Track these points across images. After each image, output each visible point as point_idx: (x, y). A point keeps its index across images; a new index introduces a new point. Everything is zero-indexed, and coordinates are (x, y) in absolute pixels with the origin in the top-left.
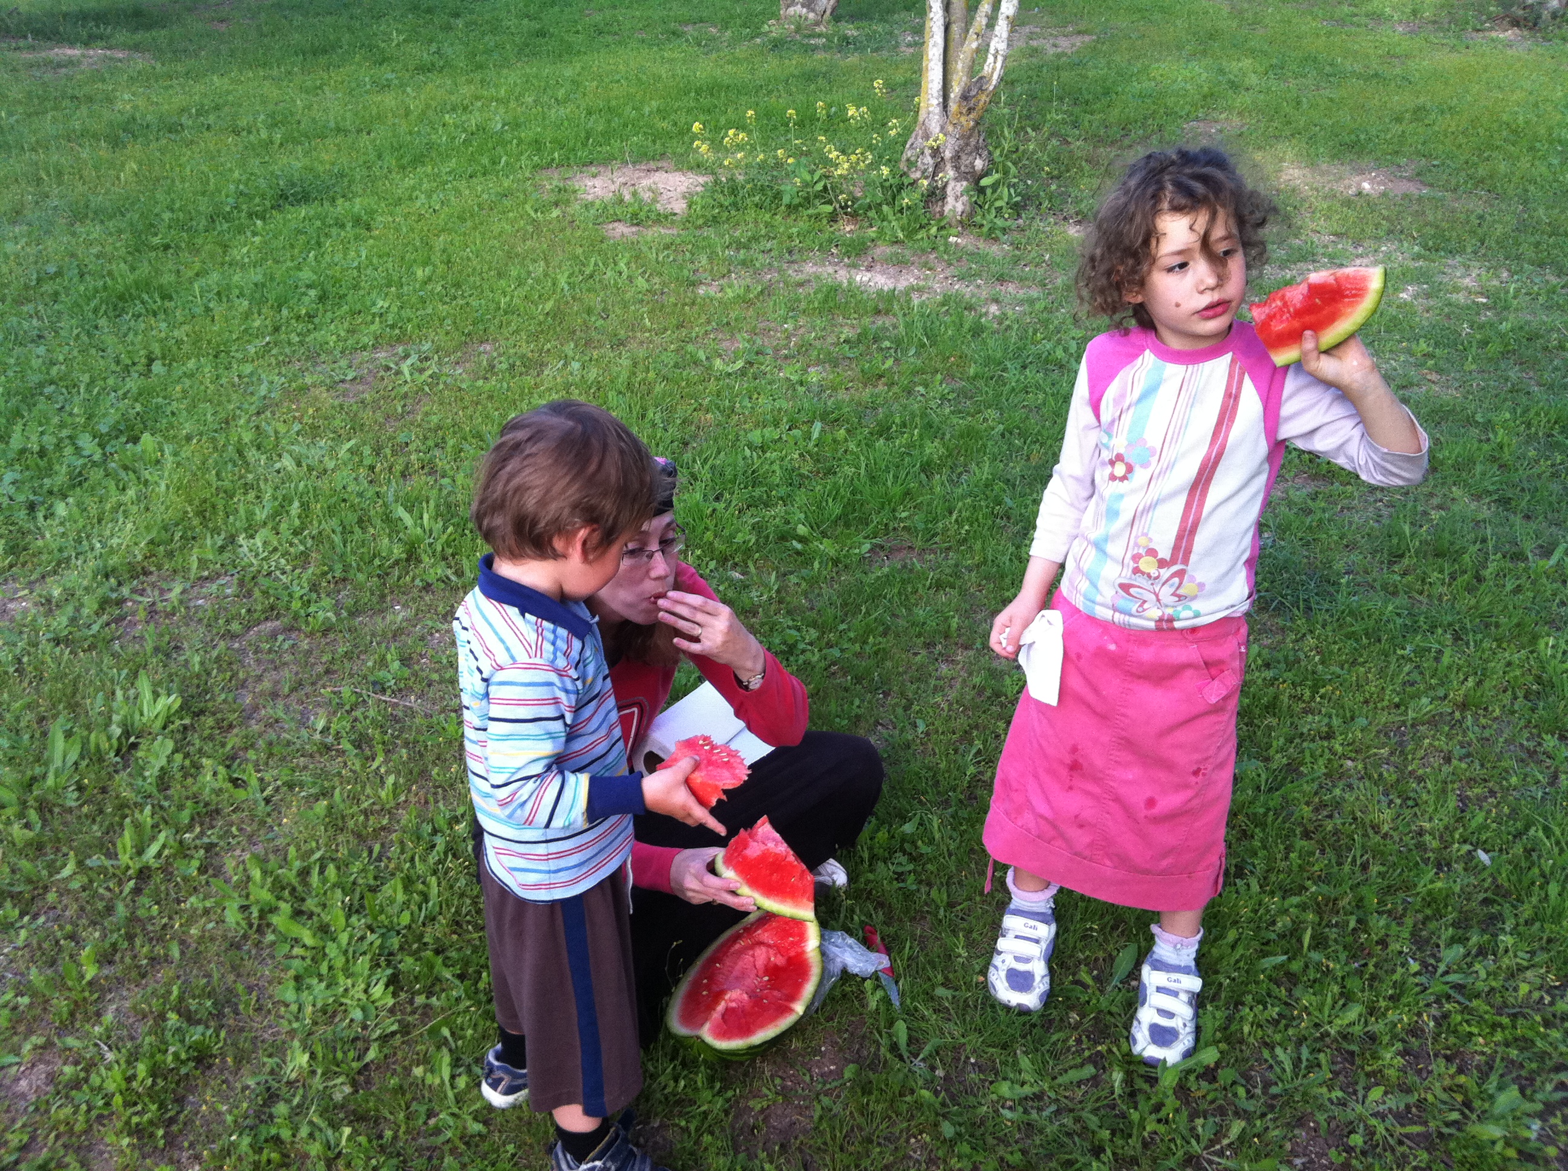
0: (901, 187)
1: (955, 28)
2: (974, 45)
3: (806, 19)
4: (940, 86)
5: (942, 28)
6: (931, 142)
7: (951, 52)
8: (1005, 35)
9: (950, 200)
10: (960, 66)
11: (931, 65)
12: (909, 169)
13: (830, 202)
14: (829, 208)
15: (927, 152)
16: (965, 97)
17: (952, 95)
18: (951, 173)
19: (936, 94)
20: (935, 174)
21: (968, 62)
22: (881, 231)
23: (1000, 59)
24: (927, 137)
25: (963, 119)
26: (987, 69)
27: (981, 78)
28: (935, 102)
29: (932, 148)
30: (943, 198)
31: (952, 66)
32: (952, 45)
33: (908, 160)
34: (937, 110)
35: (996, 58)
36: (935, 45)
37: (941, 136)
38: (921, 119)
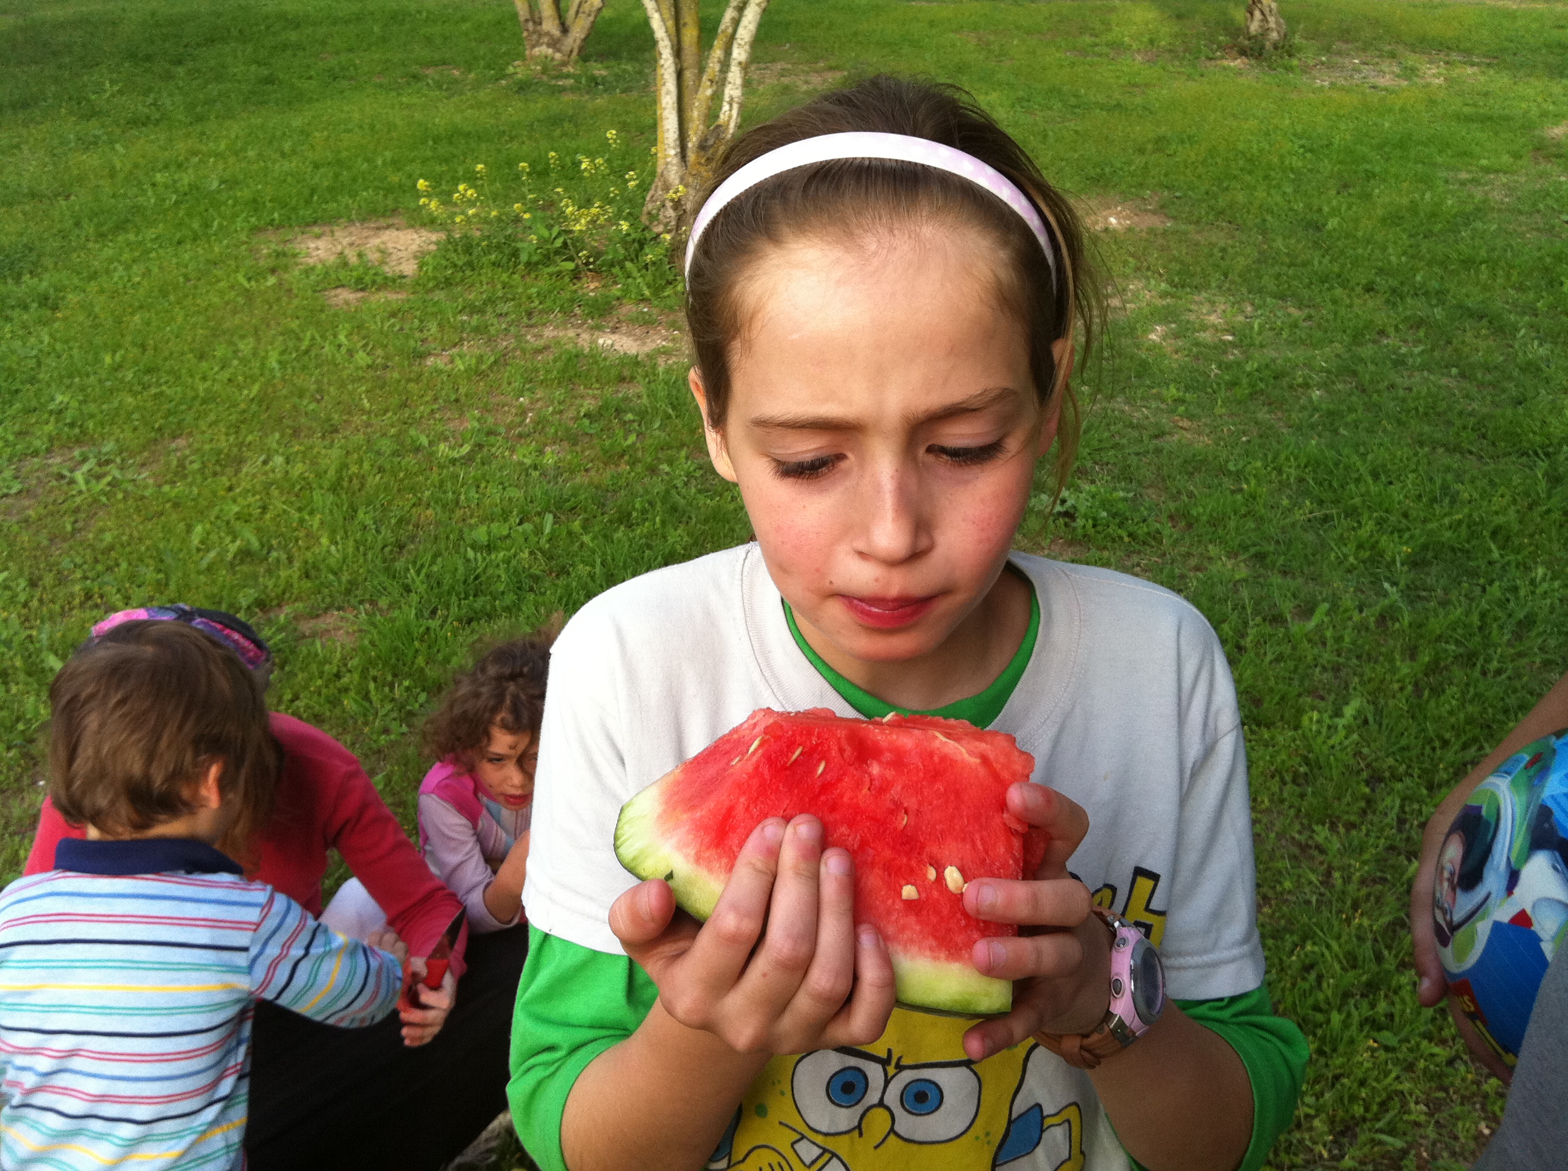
0: (642, 244)
1: (688, 75)
2: (709, 92)
3: (553, 59)
4: (676, 136)
5: (674, 76)
6: (671, 194)
7: (686, 100)
8: (739, 81)
10: (695, 114)
11: (666, 114)
12: (651, 222)
13: (571, 259)
14: (571, 265)
15: (669, 204)
16: (702, 147)
17: (690, 145)
19: (672, 144)
20: (678, 227)
21: (704, 110)
22: (626, 291)
23: (735, 106)
24: (667, 189)
25: (702, 170)
26: (723, 117)
27: (719, 126)
28: (672, 152)
29: (672, 200)
31: (688, 114)
32: (686, 92)
33: (649, 213)
34: (675, 161)
35: (731, 105)
36: (668, 93)
37: (681, 188)
38: (659, 170)
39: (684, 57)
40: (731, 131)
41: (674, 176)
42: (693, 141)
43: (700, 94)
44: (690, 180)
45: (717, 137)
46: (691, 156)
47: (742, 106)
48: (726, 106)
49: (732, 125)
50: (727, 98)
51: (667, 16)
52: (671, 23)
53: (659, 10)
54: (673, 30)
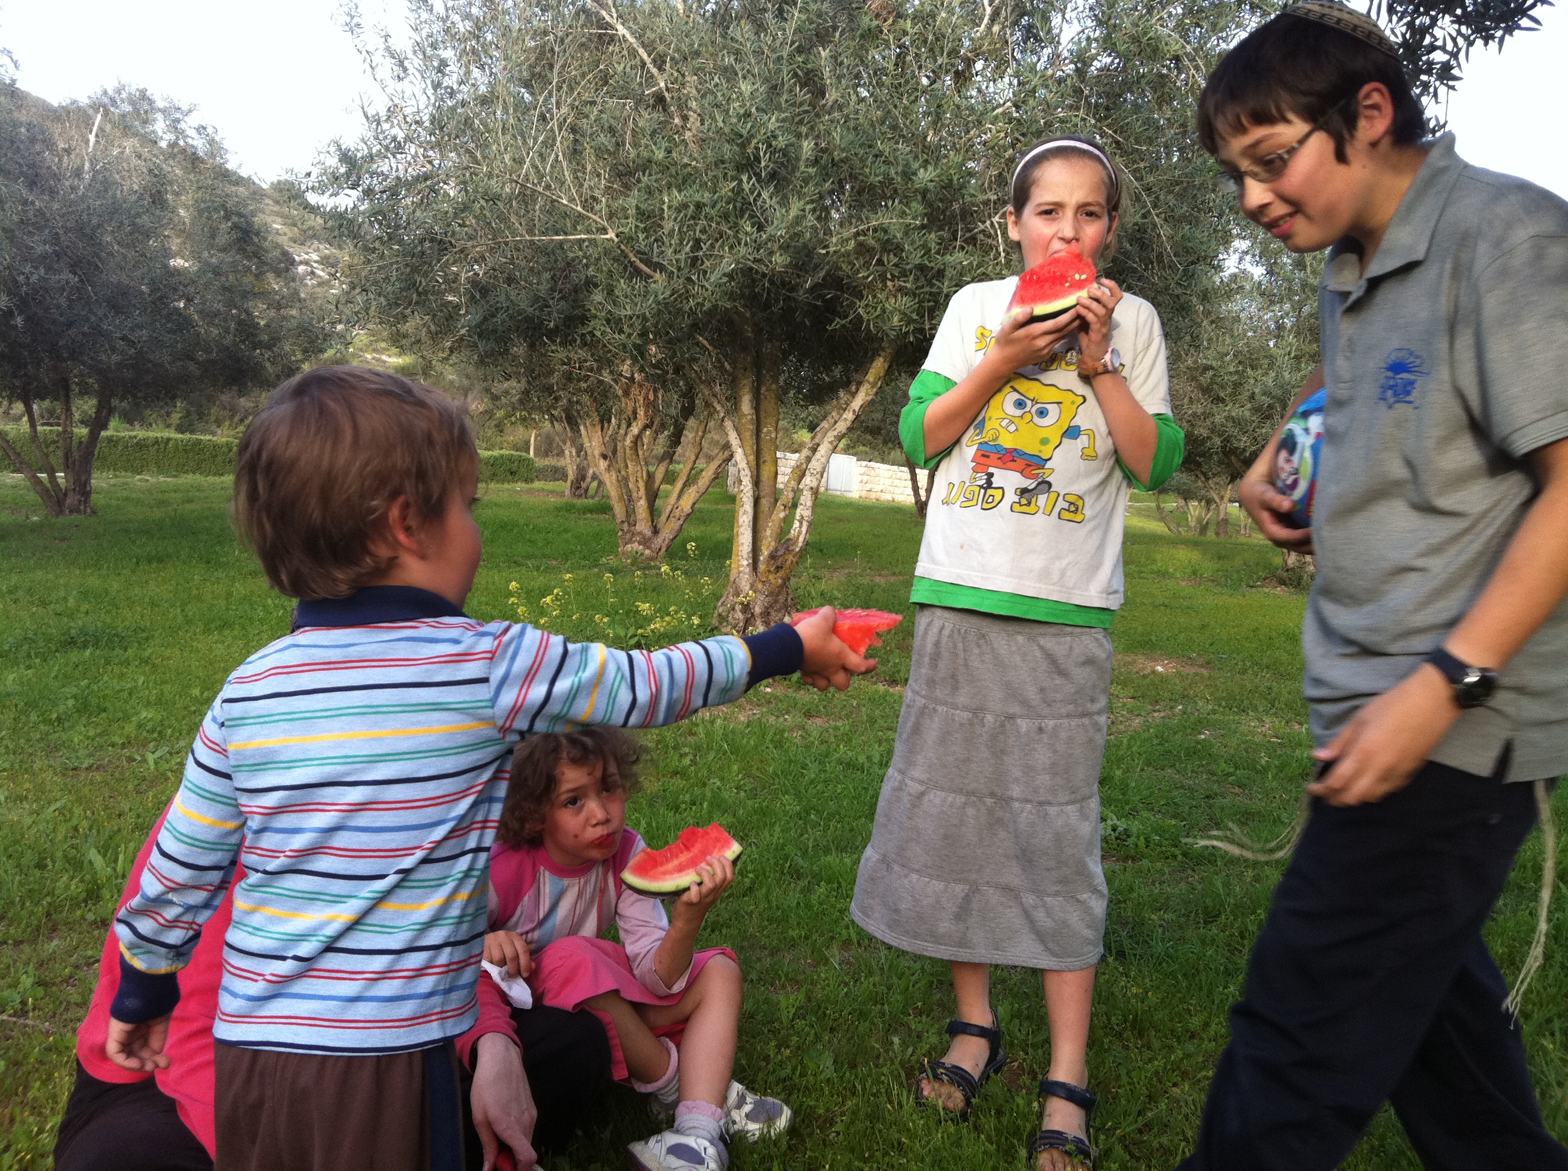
1: (765, 503)
2: (782, 515)
3: (642, 554)
4: (749, 550)
5: (752, 499)
6: (741, 598)
7: (761, 520)
8: (809, 503)
10: (768, 532)
11: (741, 530)
12: (720, 623)
15: (738, 607)
16: (773, 557)
17: (762, 558)
19: (745, 556)
21: (776, 529)
23: (805, 524)
24: (737, 594)
25: (771, 577)
26: (793, 533)
27: (788, 540)
28: (745, 563)
29: (742, 604)
31: (762, 532)
32: (762, 516)
33: (720, 615)
34: (747, 570)
35: (801, 523)
36: (745, 513)
37: (751, 592)
38: (732, 579)
39: (761, 488)
40: (800, 544)
41: (745, 583)
42: (765, 553)
43: (774, 517)
44: (760, 586)
45: (787, 549)
46: (762, 567)
47: (810, 524)
48: (797, 524)
49: (801, 539)
50: (798, 517)
51: (749, 452)
52: (752, 458)
53: (742, 446)
54: (754, 464)
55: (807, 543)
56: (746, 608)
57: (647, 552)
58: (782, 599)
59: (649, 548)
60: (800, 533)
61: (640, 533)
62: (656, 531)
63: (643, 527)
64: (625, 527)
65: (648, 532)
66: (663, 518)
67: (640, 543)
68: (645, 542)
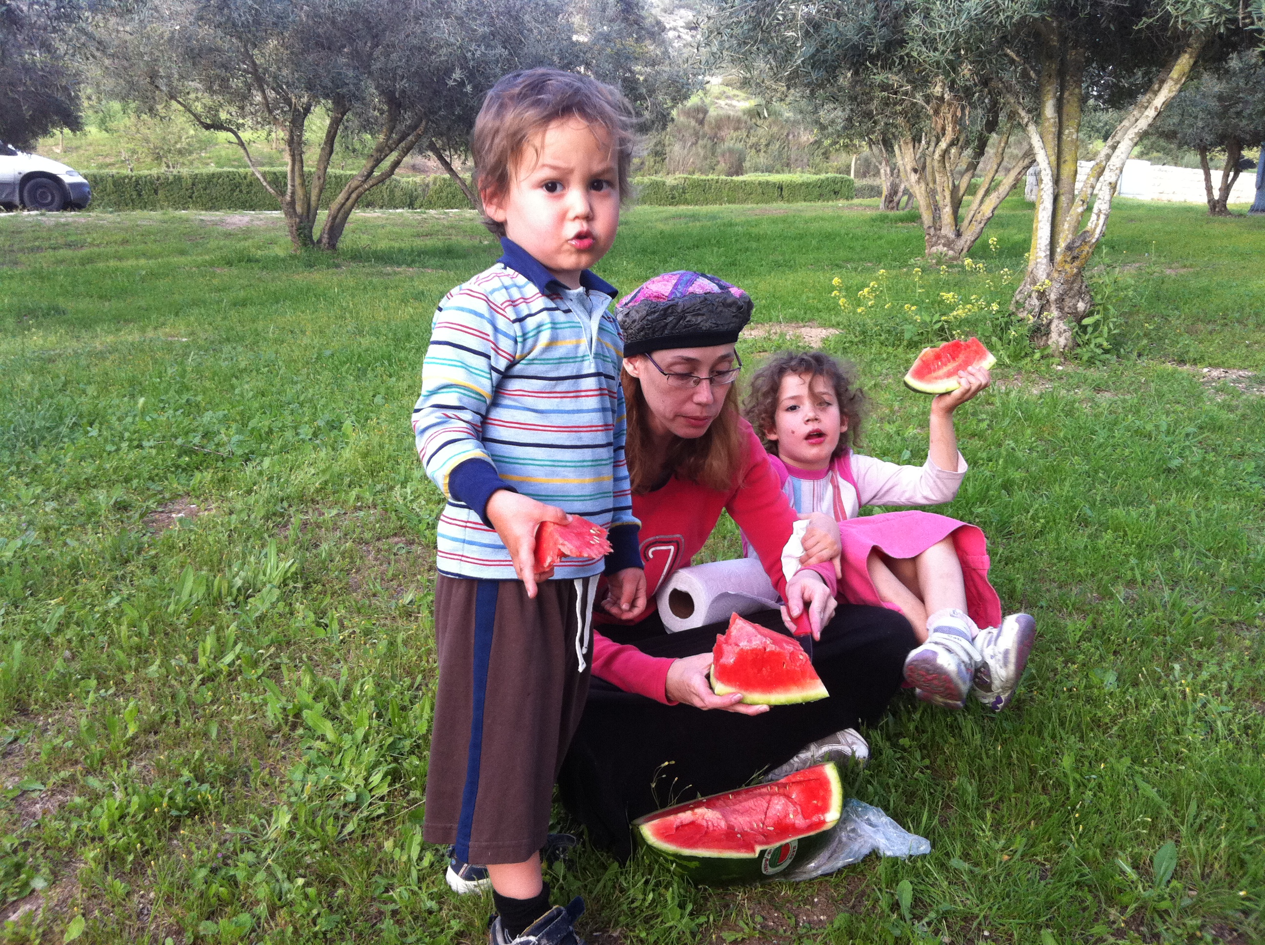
0: (1008, 324)
1: (1063, 199)
2: (1080, 209)
3: (946, 255)
4: (1048, 241)
5: (1051, 197)
6: (1038, 287)
7: (1059, 217)
8: (1107, 198)
9: (1054, 336)
10: (1066, 226)
11: (1040, 225)
12: (1017, 309)
15: (1034, 295)
16: (1069, 248)
17: (1058, 250)
18: (1055, 313)
19: (1043, 248)
20: (1040, 313)
21: (1073, 223)
23: (1102, 217)
24: (1034, 283)
25: (1067, 267)
26: (1090, 226)
27: (1085, 232)
28: (1043, 254)
29: (1039, 291)
30: (1048, 334)
31: (1059, 228)
32: (1060, 212)
34: (1045, 261)
35: (1098, 216)
36: (1044, 209)
37: (1047, 281)
38: (1030, 269)
39: (1061, 185)
40: (1096, 236)
41: (1041, 273)
42: (1062, 245)
43: (1072, 212)
44: (1056, 275)
45: (1084, 241)
46: (1058, 258)
47: (1107, 216)
48: (1094, 217)
49: (1098, 231)
50: (1095, 210)
51: (1050, 152)
52: (1053, 158)
53: (1044, 148)
54: (1054, 163)
55: (1103, 234)
56: (1042, 295)
57: (951, 253)
58: (1076, 286)
59: (952, 249)
60: (1097, 225)
61: (945, 237)
62: (959, 234)
63: (948, 231)
64: (932, 231)
65: (952, 236)
66: (966, 222)
67: (944, 245)
68: (949, 244)
